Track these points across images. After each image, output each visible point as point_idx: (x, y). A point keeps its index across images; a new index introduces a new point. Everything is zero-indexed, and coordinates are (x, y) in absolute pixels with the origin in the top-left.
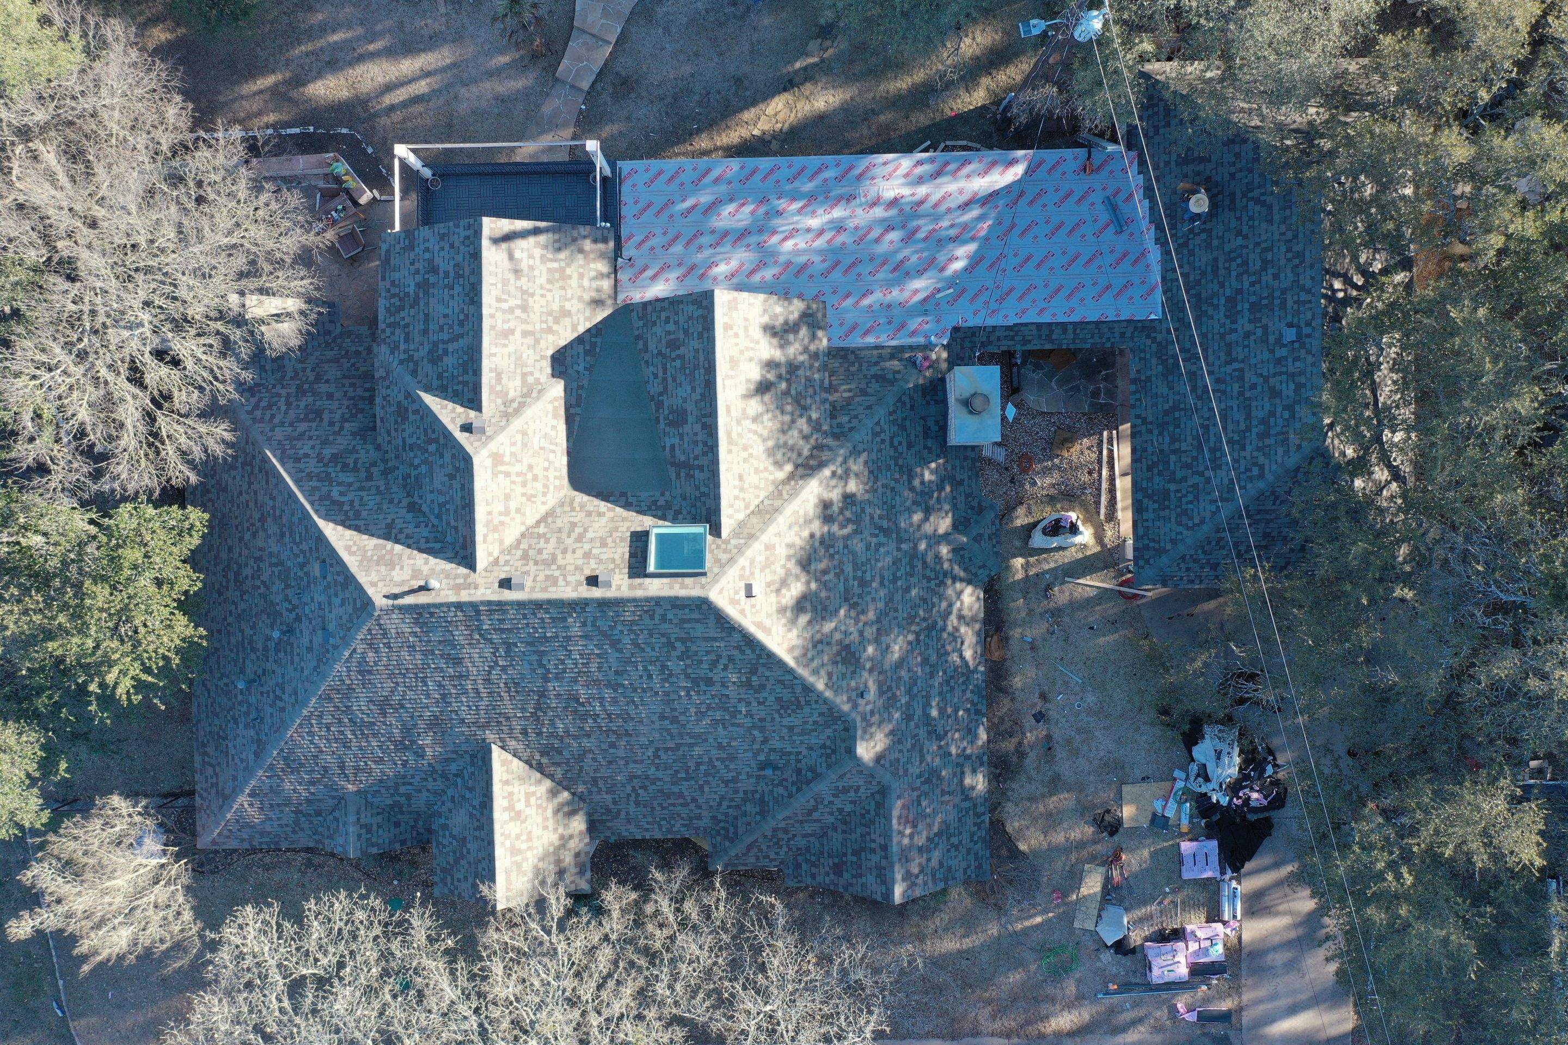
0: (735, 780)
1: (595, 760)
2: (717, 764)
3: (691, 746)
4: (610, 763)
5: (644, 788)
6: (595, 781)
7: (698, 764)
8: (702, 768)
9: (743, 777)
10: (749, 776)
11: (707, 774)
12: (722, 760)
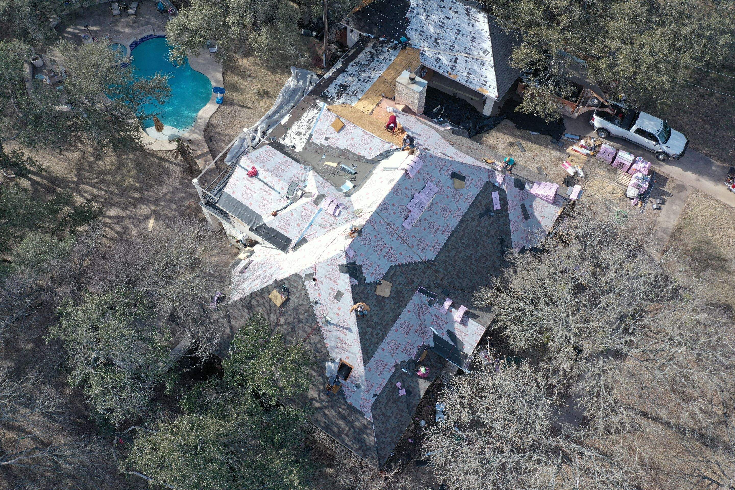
0: (488, 231)
1: (449, 264)
2: (479, 228)
3: (466, 227)
4: (455, 261)
5: (471, 264)
6: (457, 274)
7: (475, 234)
8: (477, 235)
9: (489, 228)
10: (490, 225)
11: (480, 237)
12: (478, 225)
